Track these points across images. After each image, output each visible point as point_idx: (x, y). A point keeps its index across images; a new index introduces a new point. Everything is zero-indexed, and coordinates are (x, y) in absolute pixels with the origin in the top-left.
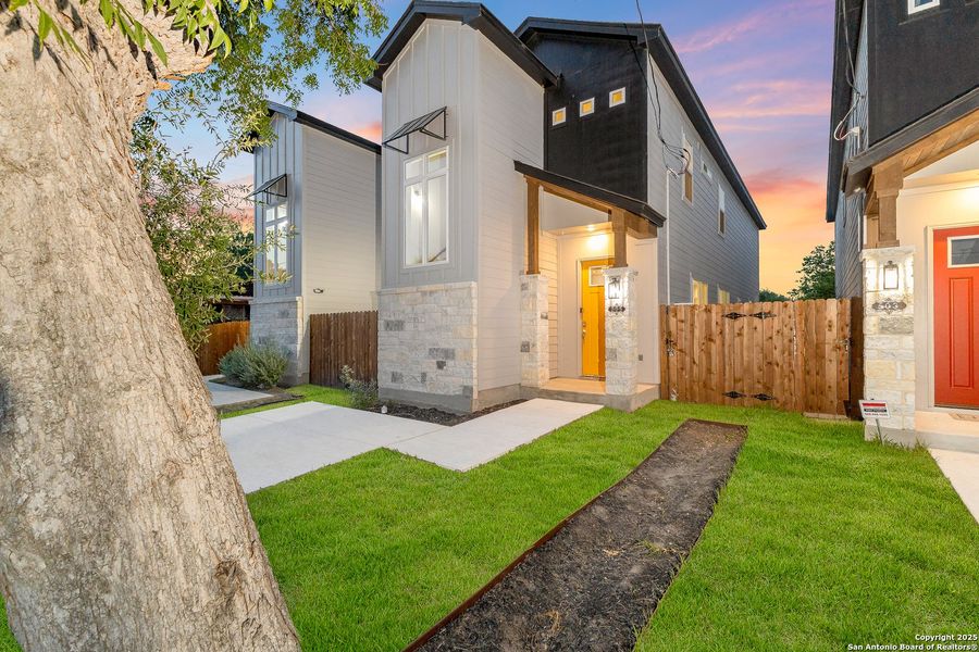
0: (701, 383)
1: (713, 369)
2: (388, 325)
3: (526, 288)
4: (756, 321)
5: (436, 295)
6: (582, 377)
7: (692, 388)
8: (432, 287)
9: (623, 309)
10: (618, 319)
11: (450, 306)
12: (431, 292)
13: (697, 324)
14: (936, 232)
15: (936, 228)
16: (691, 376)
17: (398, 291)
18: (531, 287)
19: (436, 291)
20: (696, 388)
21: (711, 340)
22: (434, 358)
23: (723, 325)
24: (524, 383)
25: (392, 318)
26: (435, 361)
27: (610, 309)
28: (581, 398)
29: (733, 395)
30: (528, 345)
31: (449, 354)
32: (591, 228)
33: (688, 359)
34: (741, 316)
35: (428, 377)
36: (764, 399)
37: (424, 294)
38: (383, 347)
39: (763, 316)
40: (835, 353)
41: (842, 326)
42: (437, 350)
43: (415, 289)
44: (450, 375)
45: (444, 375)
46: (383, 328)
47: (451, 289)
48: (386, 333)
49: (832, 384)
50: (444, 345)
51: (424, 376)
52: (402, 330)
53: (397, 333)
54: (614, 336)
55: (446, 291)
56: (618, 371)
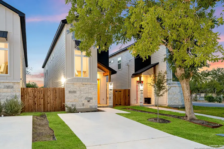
2: (70, 92)
10: (111, 91)
11: (91, 88)
14: (137, 81)
19: (87, 84)
22: (87, 100)
25: (72, 90)
31: (91, 99)
34: (117, 91)
35: (85, 104)
36: (120, 105)
37: (83, 84)
38: (68, 98)
39: (120, 91)
40: (127, 97)
41: (128, 93)
42: (87, 98)
43: (81, 83)
44: (91, 103)
45: (90, 103)
46: (68, 93)
47: (92, 84)
48: (69, 94)
49: (127, 102)
50: (89, 97)
51: (83, 104)
52: (76, 93)
53: (73, 94)
54: (110, 95)
55: (90, 84)
56: (111, 101)
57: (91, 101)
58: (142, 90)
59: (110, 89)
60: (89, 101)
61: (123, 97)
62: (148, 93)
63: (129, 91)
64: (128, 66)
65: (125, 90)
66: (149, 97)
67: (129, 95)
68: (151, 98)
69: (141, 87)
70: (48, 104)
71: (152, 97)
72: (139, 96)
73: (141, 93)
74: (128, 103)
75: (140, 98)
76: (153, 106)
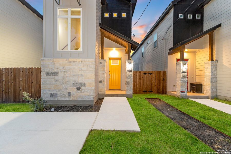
0: (139, 89)
1: (141, 86)
2: (48, 74)
3: (102, 64)
4: (149, 75)
5: (76, 63)
6: (109, 90)
7: (136, 91)
8: (75, 60)
9: (132, 71)
10: (130, 73)
11: (83, 67)
12: (74, 62)
13: (138, 76)
14: (178, 60)
15: (178, 59)
16: (136, 88)
17: (55, 59)
18: (103, 63)
19: (76, 61)
20: (137, 91)
21: (141, 79)
22: (75, 86)
23: (143, 75)
24: (100, 93)
25: (51, 71)
26: (75, 88)
27: (128, 71)
28: (119, 96)
29: (145, 91)
30: (102, 81)
31: (83, 85)
32: (114, 49)
33: (136, 84)
34: (146, 74)
35: (72, 94)
36: (151, 92)
37: (70, 62)
38: (45, 83)
39: (151, 74)
40: (162, 82)
41: (163, 76)
42: (77, 83)
43: (65, 59)
44: (83, 92)
45: (80, 93)
46: (45, 75)
47: (84, 61)
48: (46, 77)
49: (162, 88)
50: (80, 82)
51: (69, 94)
52: (57, 75)
53: (54, 77)
54: (129, 78)
55: (82, 61)
56: (130, 88)
57: (83, 88)
58: (185, 71)
59: (129, 70)
60: (78, 89)
61: (155, 82)
62: (197, 77)
63: (165, 73)
64: (164, 41)
65: (159, 73)
66: (198, 82)
67: (165, 79)
68: (202, 84)
69: (184, 67)
70: (20, 91)
71: (205, 84)
72: (180, 81)
73: (184, 77)
74: (163, 91)
75: (180, 85)
76: (207, 97)
